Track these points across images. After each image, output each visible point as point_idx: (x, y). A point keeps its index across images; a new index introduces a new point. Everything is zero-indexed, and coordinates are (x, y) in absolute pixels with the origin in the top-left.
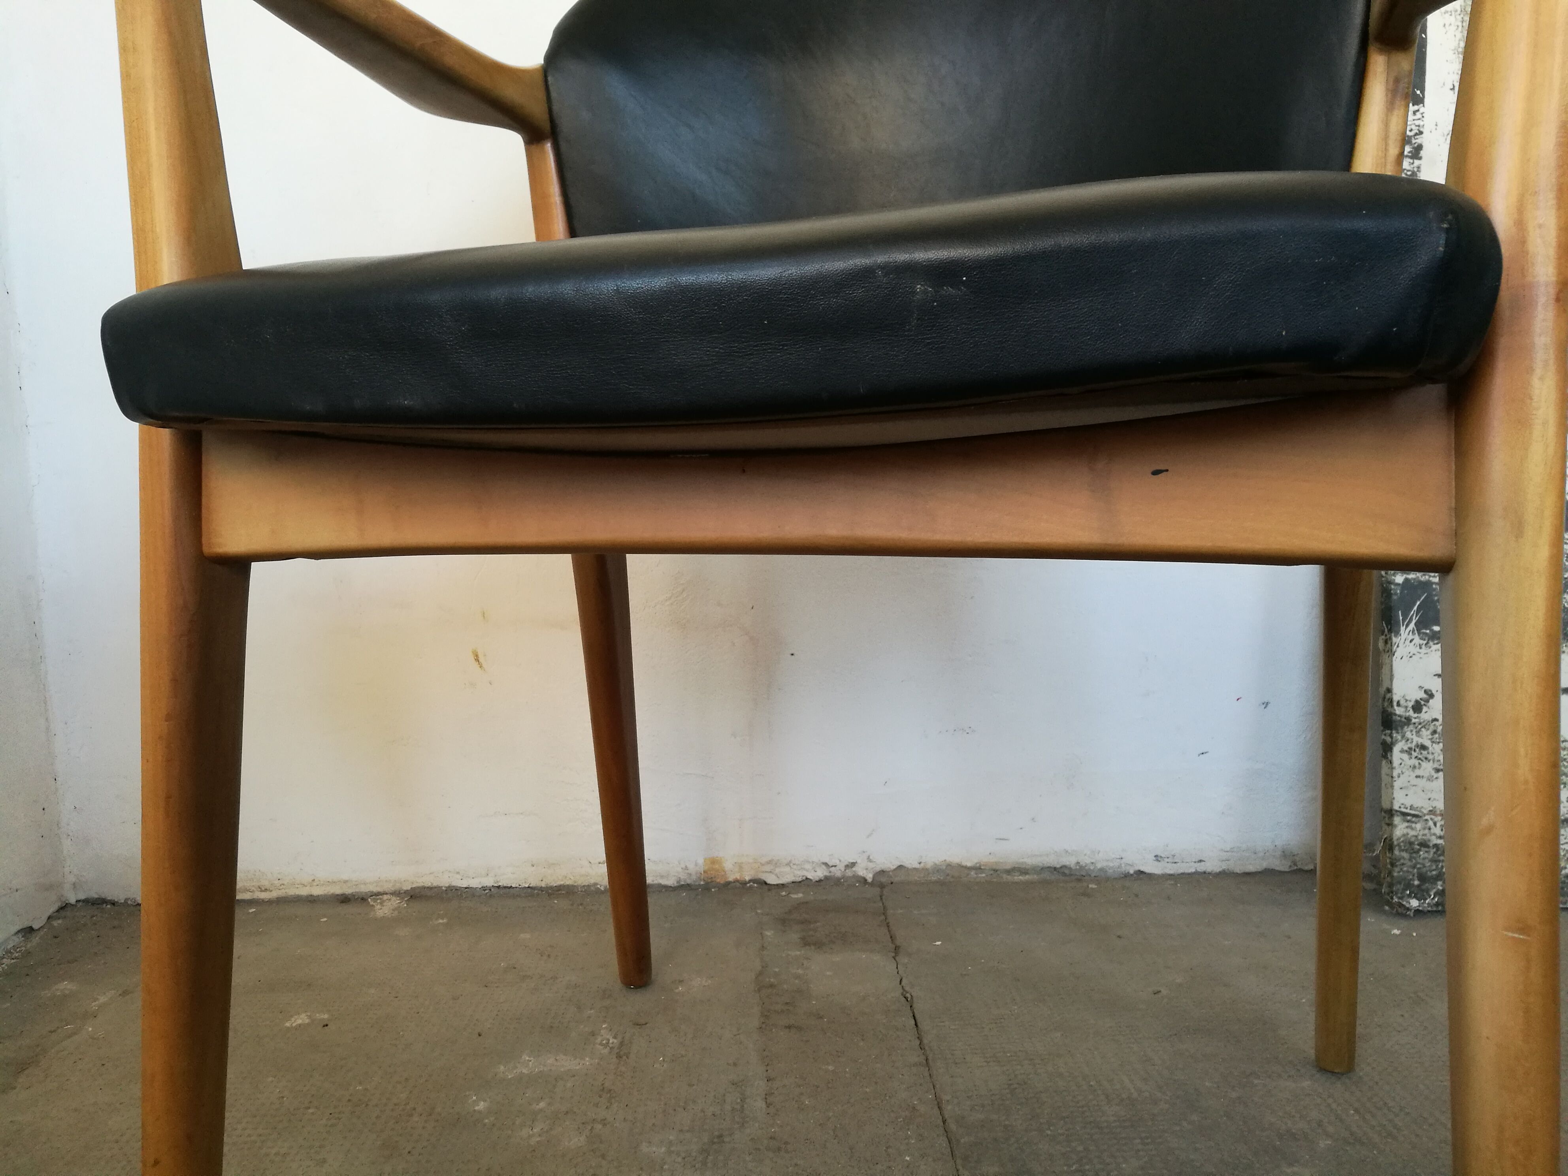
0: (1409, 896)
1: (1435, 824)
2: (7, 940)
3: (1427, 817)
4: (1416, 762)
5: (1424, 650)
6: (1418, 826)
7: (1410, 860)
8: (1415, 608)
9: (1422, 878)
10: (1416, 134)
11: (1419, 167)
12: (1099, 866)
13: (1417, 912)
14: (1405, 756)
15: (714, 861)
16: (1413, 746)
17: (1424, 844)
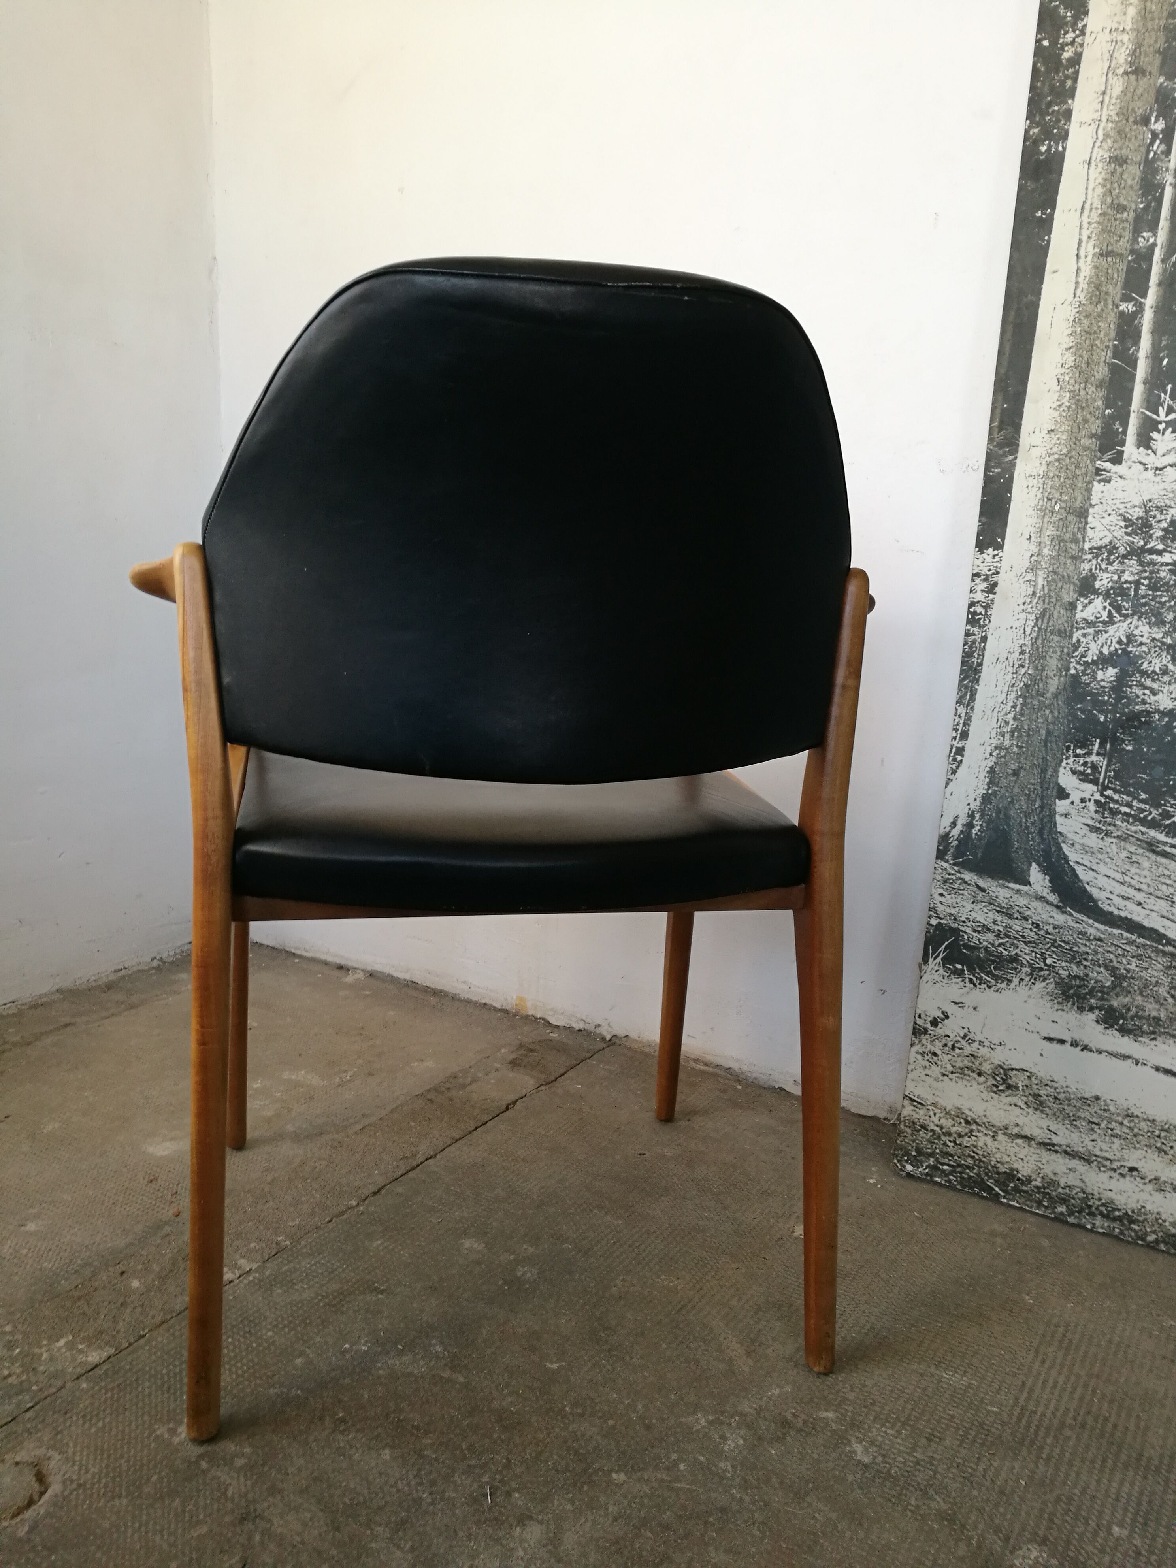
0: (907, 1161)
1: (935, 1114)
2: (183, 945)
3: (929, 1107)
4: (928, 1064)
5: (945, 981)
6: (922, 1112)
7: (912, 1135)
8: (944, 946)
9: (919, 1151)
10: (994, 574)
11: (992, 601)
12: (754, 1075)
13: (909, 1175)
14: (919, 1057)
15: (521, 999)
16: (927, 1051)
17: (924, 1127)
